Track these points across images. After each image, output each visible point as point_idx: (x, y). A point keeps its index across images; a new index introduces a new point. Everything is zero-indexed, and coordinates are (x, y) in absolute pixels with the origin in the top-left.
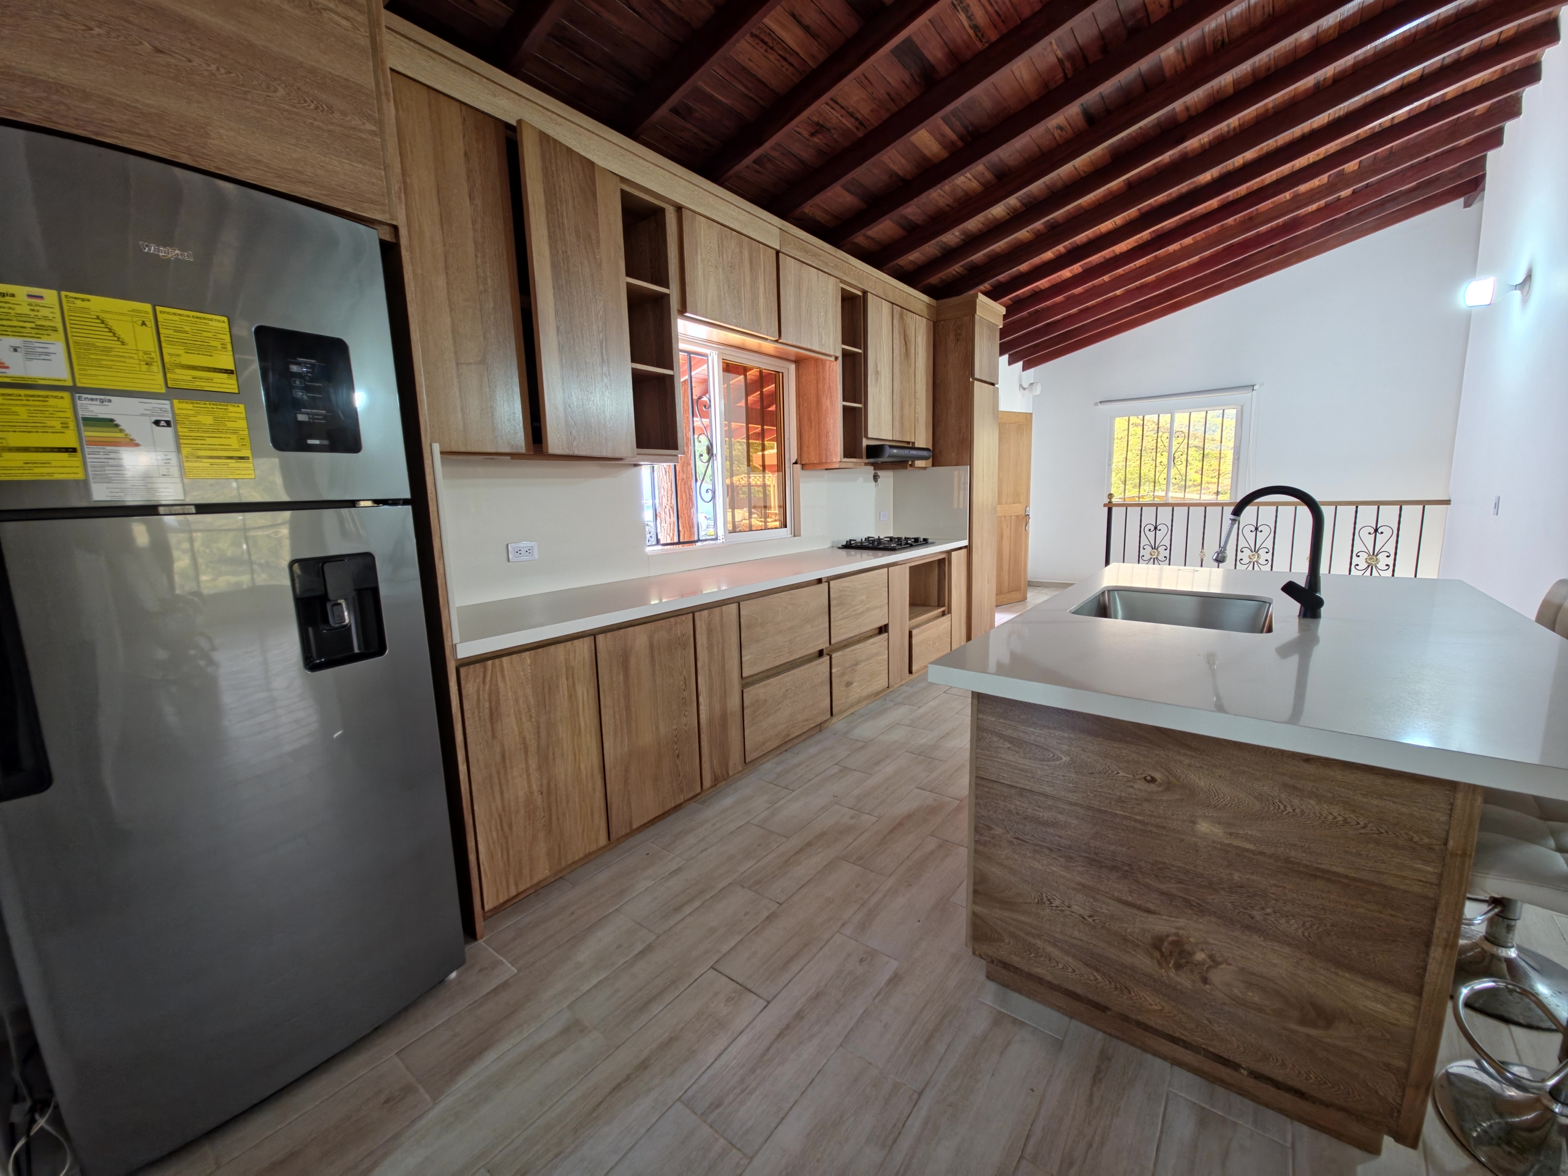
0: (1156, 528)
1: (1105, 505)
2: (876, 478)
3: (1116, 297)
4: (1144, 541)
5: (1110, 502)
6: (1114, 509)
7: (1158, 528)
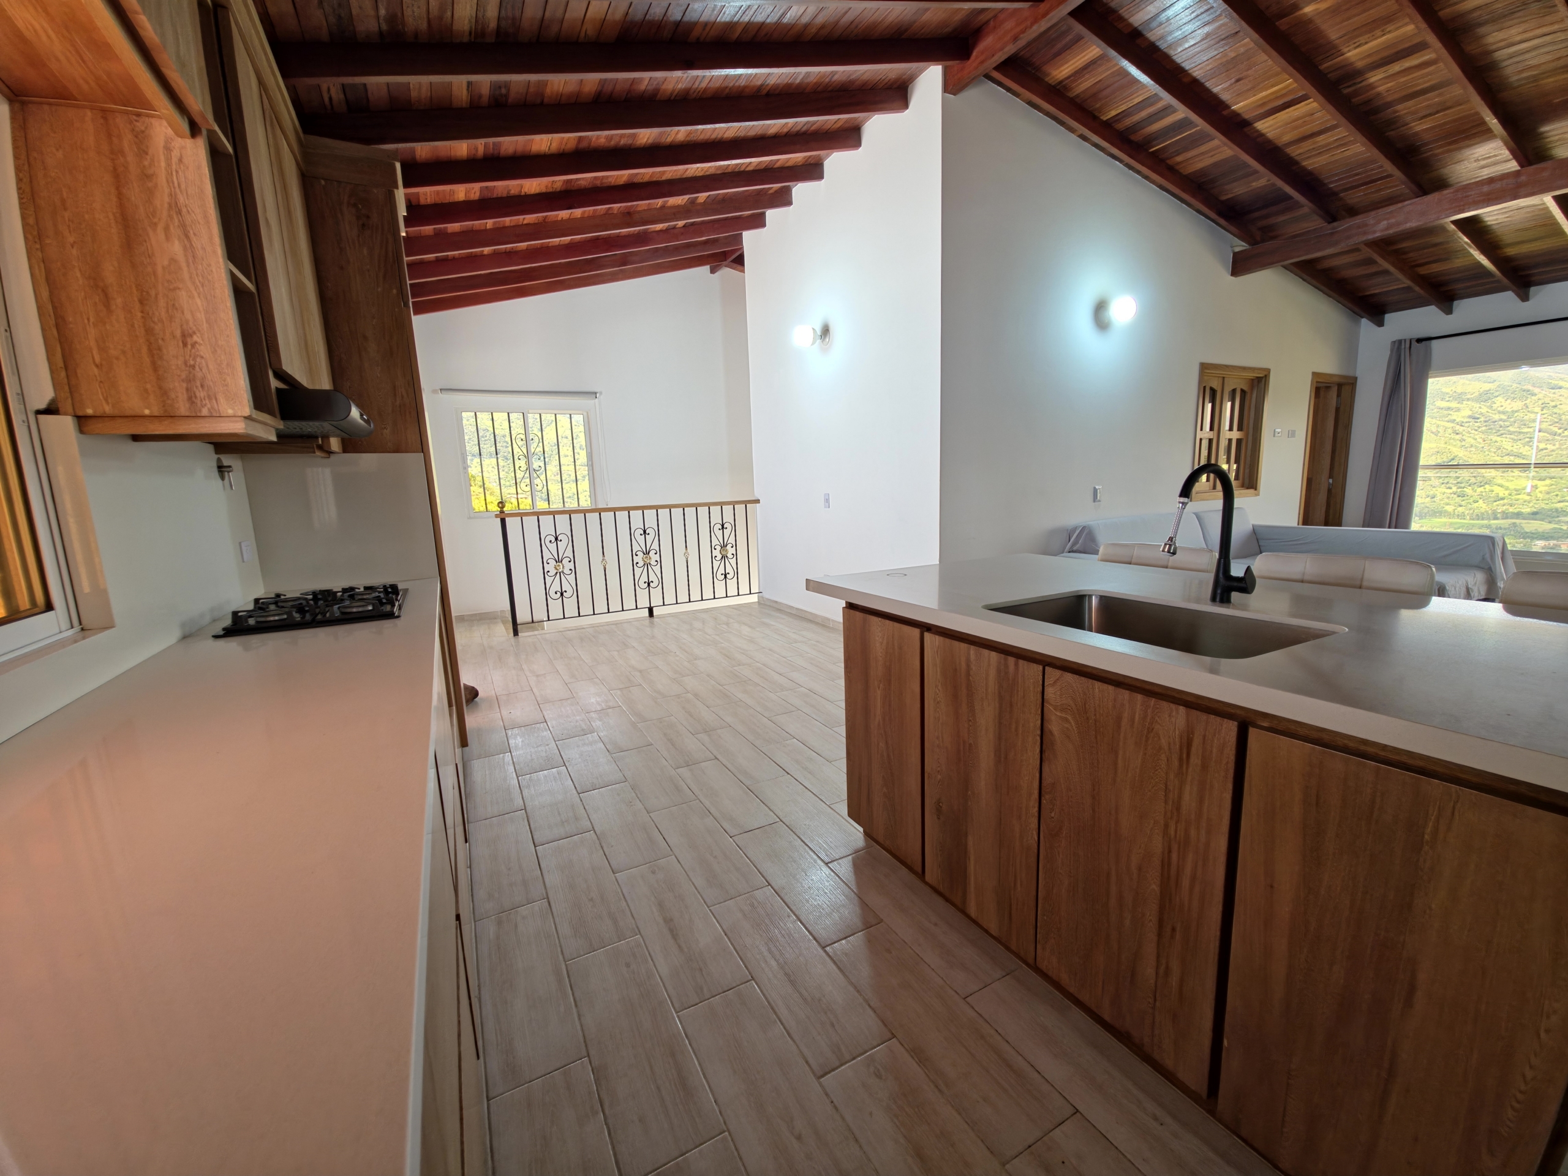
0: (556, 539)
1: (497, 516)
2: (222, 470)
3: (482, 256)
4: (547, 555)
5: (502, 512)
6: (508, 520)
7: (559, 538)
